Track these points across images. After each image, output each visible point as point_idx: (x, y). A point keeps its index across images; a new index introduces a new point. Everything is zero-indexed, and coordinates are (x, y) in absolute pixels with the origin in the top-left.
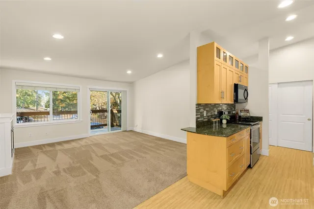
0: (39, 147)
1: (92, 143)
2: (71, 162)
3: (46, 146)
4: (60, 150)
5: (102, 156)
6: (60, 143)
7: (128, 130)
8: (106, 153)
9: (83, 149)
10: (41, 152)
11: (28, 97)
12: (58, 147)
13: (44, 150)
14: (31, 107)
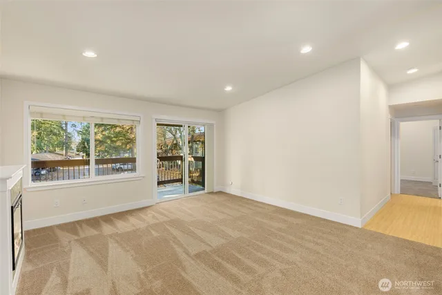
0: (72, 227)
1: (166, 219)
2: (141, 271)
3: (84, 226)
4: (111, 236)
5: (198, 256)
6: (108, 219)
7: (215, 191)
8: (204, 247)
9: (155, 234)
10: (77, 240)
11: (54, 137)
12: (107, 229)
13: (82, 235)
14: (58, 150)
